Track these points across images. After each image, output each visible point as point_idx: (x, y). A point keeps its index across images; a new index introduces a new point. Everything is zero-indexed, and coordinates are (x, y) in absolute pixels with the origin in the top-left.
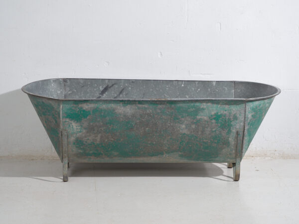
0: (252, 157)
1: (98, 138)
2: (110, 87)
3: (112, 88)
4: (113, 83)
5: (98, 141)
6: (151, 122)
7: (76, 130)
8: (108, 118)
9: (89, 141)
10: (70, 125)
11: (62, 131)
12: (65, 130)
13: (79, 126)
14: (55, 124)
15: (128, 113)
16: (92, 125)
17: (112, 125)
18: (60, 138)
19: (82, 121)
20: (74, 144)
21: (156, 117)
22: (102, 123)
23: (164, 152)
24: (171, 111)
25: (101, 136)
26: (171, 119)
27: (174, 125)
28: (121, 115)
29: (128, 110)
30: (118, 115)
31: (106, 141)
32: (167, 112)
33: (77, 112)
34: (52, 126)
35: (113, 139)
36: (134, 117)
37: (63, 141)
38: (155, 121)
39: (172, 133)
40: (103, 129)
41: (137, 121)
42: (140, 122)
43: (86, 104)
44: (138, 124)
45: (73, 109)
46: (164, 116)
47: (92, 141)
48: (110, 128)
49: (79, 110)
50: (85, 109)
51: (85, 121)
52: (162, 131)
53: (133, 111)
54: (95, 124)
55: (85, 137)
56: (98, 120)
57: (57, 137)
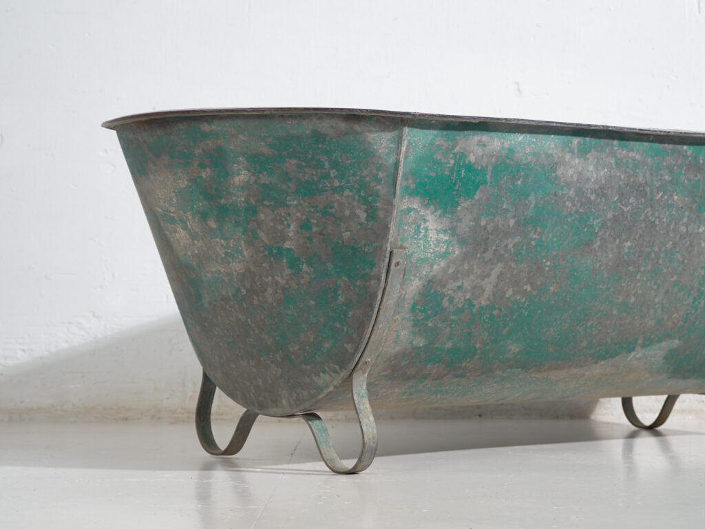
1: (489, 285)
5: (486, 296)
6: (641, 218)
7: (433, 246)
8: (532, 198)
9: (460, 294)
10: (419, 227)
11: (391, 253)
12: (402, 247)
13: (445, 232)
14: (361, 224)
15: (588, 179)
16: (485, 228)
17: (539, 230)
18: (379, 280)
19: (459, 208)
20: (413, 310)
21: (657, 198)
22: (512, 222)
23: (640, 341)
24: (696, 179)
25: (501, 274)
26: (691, 208)
27: (696, 231)
28: (569, 190)
29: (591, 168)
30: (562, 190)
31: (507, 296)
32: (686, 182)
33: (447, 173)
34: (346, 235)
35: (528, 288)
36: (603, 199)
37: (386, 293)
38: (653, 215)
39: (683, 262)
40: (510, 246)
41: (610, 215)
42: (614, 216)
43: (480, 141)
44: (609, 224)
45: (439, 156)
46: (676, 198)
47: (468, 296)
48: (533, 243)
49: (454, 164)
50: (472, 158)
51: (467, 209)
52: (663, 255)
53: (602, 173)
54: (492, 224)
55: (455, 277)
56: (504, 207)
57: (358, 283)
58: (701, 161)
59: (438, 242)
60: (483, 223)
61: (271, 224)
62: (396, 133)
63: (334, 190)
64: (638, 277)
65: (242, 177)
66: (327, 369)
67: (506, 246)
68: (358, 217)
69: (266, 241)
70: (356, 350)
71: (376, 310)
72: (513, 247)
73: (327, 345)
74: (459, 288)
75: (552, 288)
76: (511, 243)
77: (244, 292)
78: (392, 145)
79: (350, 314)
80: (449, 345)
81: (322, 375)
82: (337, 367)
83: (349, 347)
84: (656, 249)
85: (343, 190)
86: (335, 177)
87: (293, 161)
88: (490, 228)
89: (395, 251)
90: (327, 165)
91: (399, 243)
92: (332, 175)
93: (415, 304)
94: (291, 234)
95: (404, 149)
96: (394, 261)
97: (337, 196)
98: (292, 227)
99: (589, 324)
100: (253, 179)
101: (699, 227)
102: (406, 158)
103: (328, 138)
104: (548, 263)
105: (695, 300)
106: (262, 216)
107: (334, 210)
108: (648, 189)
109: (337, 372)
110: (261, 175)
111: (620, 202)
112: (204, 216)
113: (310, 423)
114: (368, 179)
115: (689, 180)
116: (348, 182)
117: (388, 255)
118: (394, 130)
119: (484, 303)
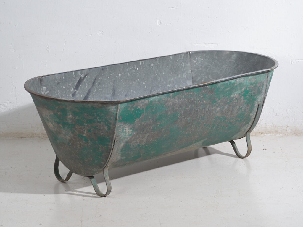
0: (262, 133)
1: (144, 140)
2: (83, 79)
3: (85, 80)
4: (86, 74)
5: (144, 142)
6: (193, 110)
7: (127, 134)
8: (158, 113)
9: (136, 144)
10: (123, 130)
11: (115, 138)
12: (118, 136)
13: (131, 129)
14: (106, 131)
15: (176, 104)
16: (143, 125)
17: (160, 121)
18: (112, 146)
19: (135, 122)
20: (121, 151)
21: (198, 103)
22: (152, 121)
23: (194, 142)
24: (211, 94)
25: (148, 135)
26: (210, 103)
27: (211, 109)
28: (170, 108)
29: (177, 100)
30: (167, 109)
31: (151, 140)
32: (208, 96)
33: (131, 113)
34: (102, 134)
35: (157, 137)
36: (181, 108)
37: (114, 149)
38: (197, 108)
39: (207, 119)
40: (151, 128)
41: (183, 112)
42: (184, 112)
43: (141, 102)
44: (183, 114)
45: (129, 109)
46: (204, 102)
47: (138, 143)
48: (158, 125)
49: (134, 110)
50: (139, 107)
51: (138, 121)
52: (200, 118)
53: (180, 101)
54: (145, 124)
55: (134, 140)
56: (149, 118)
57: (105, 146)
58: (213, 89)
59: (129, 132)
60: (143, 124)
61: (79, 129)
62: (116, 106)
63: (98, 122)
64: (192, 126)
65: (70, 117)
66: (96, 167)
67: (150, 128)
68: (105, 129)
69: (78, 133)
70: (105, 164)
71: (111, 154)
72: (152, 128)
73: (96, 162)
74: (136, 142)
75: (164, 136)
76: (151, 127)
77: (71, 144)
78: (115, 109)
79: (103, 154)
80: (133, 156)
81: (95, 169)
82: (99, 167)
83: (103, 163)
84: (198, 117)
85: (101, 122)
86: (98, 119)
87: (86, 114)
88: (145, 125)
89: (116, 138)
90: (96, 115)
91: (117, 135)
92: (97, 118)
93: (122, 149)
94: (85, 133)
95: (118, 110)
96: (116, 140)
97: (99, 124)
98: (85, 131)
99: (177, 142)
100: (74, 117)
101: (212, 108)
102: (119, 112)
103: (96, 108)
104: (163, 129)
105: (212, 127)
106: (76, 127)
107: (98, 127)
108: (195, 102)
109: (99, 169)
110: (76, 117)
111: (186, 107)
112: (58, 123)
113: (91, 180)
114: (108, 119)
115: (209, 95)
116: (102, 120)
117: (114, 139)
118: (116, 105)
119: (143, 144)
